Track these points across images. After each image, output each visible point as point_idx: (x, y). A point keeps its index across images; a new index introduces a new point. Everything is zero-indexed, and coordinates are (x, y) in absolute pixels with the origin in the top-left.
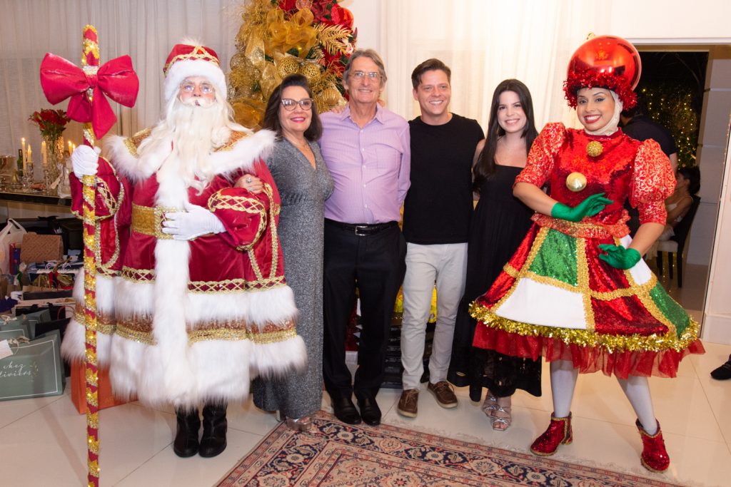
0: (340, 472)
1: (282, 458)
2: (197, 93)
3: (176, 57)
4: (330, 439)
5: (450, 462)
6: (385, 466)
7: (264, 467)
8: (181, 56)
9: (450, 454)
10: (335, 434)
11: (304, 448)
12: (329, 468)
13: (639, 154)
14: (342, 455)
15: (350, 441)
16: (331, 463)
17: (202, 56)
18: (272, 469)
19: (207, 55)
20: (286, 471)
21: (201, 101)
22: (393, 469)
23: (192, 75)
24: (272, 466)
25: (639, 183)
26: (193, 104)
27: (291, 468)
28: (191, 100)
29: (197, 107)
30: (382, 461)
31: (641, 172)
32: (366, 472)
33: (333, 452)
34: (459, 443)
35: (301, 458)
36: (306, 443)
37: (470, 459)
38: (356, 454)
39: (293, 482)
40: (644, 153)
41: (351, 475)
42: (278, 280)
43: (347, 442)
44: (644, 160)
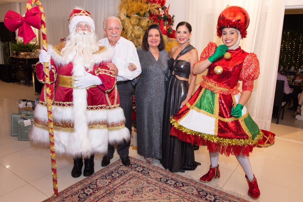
0: (130, 183)
1: (110, 174)
2: (84, 29)
3: (74, 15)
4: (133, 169)
5: (176, 186)
6: (149, 183)
7: (102, 177)
8: (76, 14)
9: (178, 182)
10: (136, 168)
11: (121, 171)
12: (126, 180)
13: (246, 59)
14: (134, 176)
15: (140, 171)
16: (128, 179)
17: (84, 14)
18: (105, 178)
19: (87, 13)
20: (109, 179)
21: (86, 32)
22: (151, 184)
23: (81, 22)
24: (105, 176)
25: (244, 71)
26: (83, 33)
27: (112, 178)
28: (81, 32)
29: (84, 35)
30: (148, 181)
31: (245, 66)
32: (140, 184)
33: (131, 175)
34: (184, 178)
35: (118, 175)
36: (123, 170)
37: (185, 186)
38: (140, 177)
39: (110, 183)
40: (248, 59)
41: (133, 185)
42: (117, 106)
43: (138, 171)
44: (248, 61)
